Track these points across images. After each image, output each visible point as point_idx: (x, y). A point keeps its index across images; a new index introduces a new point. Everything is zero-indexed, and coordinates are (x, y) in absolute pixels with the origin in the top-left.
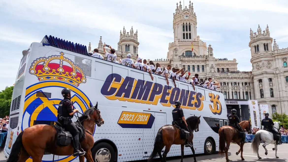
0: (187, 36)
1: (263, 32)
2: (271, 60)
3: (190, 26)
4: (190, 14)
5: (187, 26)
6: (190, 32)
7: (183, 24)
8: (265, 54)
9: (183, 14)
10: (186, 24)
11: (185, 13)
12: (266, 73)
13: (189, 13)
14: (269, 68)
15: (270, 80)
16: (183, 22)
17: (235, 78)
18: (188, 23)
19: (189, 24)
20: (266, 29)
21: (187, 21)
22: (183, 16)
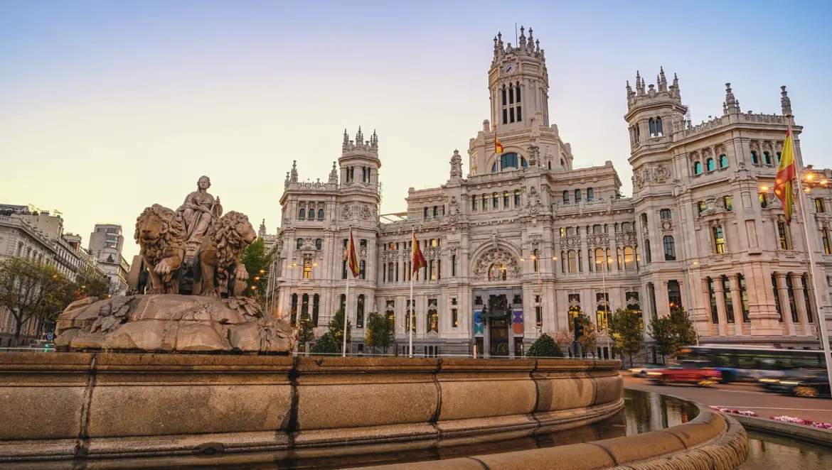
0: (512, 116)
1: (649, 89)
2: (667, 161)
3: (518, 90)
4: (517, 61)
5: (511, 92)
6: (519, 104)
7: (504, 86)
8: (652, 147)
9: (502, 65)
10: (511, 84)
11: (506, 59)
12: (653, 197)
13: (515, 59)
14: (662, 182)
15: (665, 212)
16: (502, 84)
17: (594, 214)
18: (514, 84)
19: (518, 83)
20: (658, 78)
21: (510, 78)
22: (501, 67)
